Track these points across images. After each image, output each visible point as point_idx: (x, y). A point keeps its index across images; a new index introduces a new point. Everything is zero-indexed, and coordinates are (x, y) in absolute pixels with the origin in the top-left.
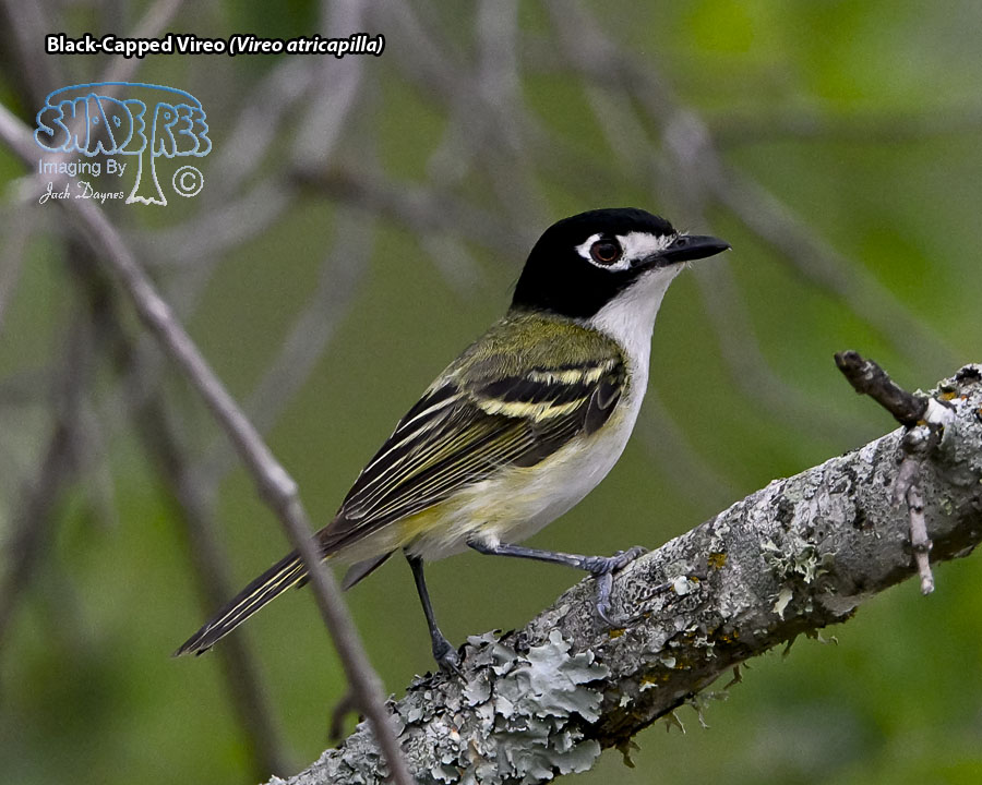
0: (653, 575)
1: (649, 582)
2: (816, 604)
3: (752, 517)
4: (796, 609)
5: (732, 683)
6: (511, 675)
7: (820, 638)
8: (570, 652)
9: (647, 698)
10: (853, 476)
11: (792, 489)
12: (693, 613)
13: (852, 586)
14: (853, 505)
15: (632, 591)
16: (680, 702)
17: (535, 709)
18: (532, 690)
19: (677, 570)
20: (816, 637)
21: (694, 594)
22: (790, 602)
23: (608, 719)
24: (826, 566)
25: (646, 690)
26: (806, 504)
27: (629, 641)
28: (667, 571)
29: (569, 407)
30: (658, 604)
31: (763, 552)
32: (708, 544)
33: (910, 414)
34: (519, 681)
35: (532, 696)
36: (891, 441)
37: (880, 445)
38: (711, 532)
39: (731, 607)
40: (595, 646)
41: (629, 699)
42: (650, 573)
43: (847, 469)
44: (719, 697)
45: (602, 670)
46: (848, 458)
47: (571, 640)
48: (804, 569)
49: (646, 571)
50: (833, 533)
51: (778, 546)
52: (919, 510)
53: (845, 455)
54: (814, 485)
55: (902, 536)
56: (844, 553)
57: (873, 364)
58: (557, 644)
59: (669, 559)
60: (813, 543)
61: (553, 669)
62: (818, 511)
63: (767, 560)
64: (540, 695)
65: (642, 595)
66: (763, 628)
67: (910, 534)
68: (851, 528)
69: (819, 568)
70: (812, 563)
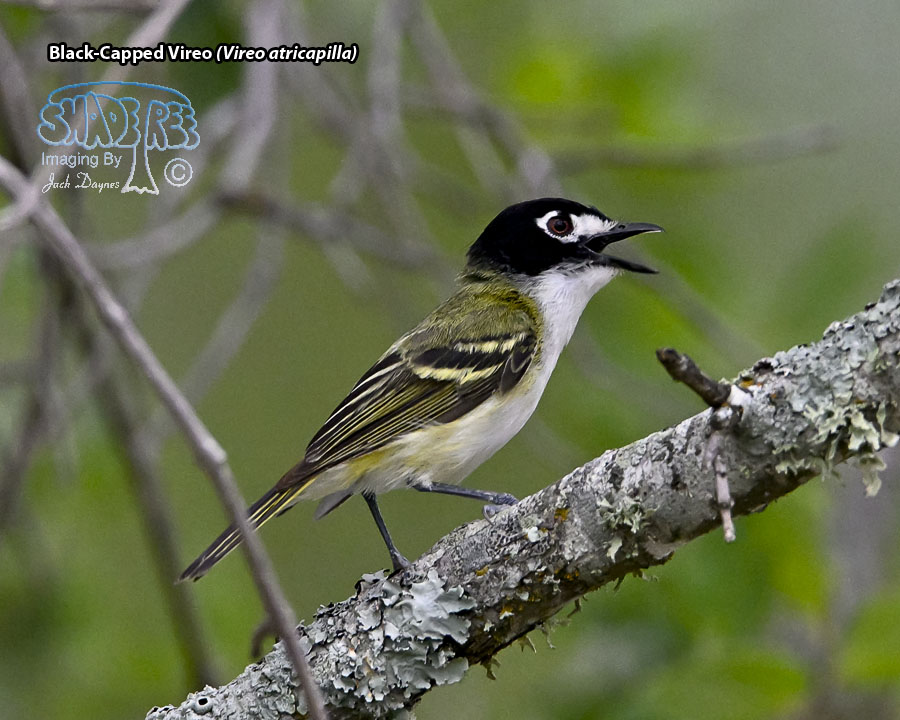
0: (512, 526)
1: (507, 532)
2: (642, 550)
3: (590, 480)
4: (625, 554)
5: (573, 612)
6: (398, 605)
7: (644, 577)
8: (444, 587)
9: (506, 623)
10: (671, 447)
11: (622, 457)
12: (542, 556)
13: (669, 534)
14: (670, 471)
15: (494, 539)
16: (531, 628)
17: (417, 632)
18: (414, 618)
19: (529, 522)
20: (641, 576)
21: (544, 541)
22: (620, 548)
23: (474, 641)
24: (650, 519)
25: (505, 618)
26: (633, 470)
27: (491, 578)
28: (522, 522)
29: (488, 372)
30: (514, 549)
31: (598, 507)
32: (555, 502)
33: (716, 398)
34: (404, 611)
35: (414, 622)
36: (701, 419)
37: (692, 423)
38: (557, 492)
39: (573, 551)
40: (465, 583)
41: (491, 625)
42: (508, 524)
43: (666, 442)
44: (563, 624)
45: (469, 602)
46: (667, 433)
47: (445, 578)
48: (632, 522)
49: (506, 523)
50: (654, 493)
51: (611, 503)
52: (723, 475)
53: (664, 430)
54: (639, 454)
55: (710, 496)
56: (663, 509)
57: (687, 358)
58: (434, 581)
59: (523, 514)
60: (638, 501)
61: (431, 601)
62: (643, 475)
63: (602, 514)
64: (420, 621)
65: (502, 541)
66: (598, 568)
67: (716, 494)
68: (669, 490)
69: (643, 521)
70: (638, 517)
